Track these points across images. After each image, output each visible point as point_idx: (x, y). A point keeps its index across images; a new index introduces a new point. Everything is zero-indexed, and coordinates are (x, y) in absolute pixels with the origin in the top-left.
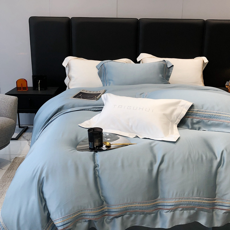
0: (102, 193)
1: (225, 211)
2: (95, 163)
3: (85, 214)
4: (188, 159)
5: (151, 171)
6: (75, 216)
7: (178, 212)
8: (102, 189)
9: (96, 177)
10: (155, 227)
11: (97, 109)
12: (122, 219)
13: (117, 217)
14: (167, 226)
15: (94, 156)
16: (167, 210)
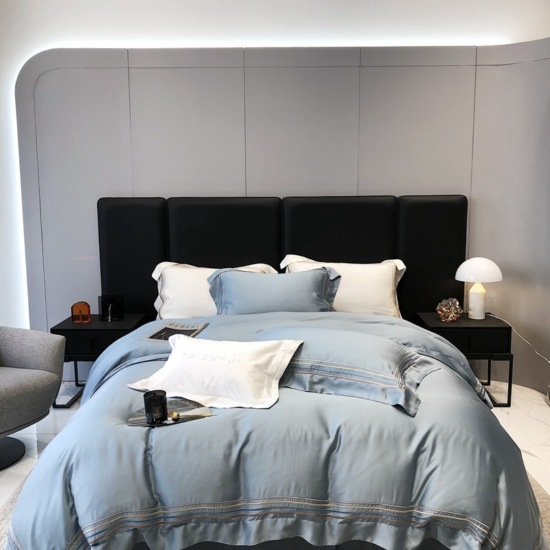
0: (155, 489)
1: (341, 520)
2: (147, 444)
3: (128, 519)
4: (285, 437)
5: (227, 456)
6: (112, 521)
7: (268, 520)
8: (155, 483)
9: (148, 466)
10: (236, 544)
12: (185, 530)
13: (177, 526)
14: (252, 542)
15: (147, 435)
16: (252, 517)
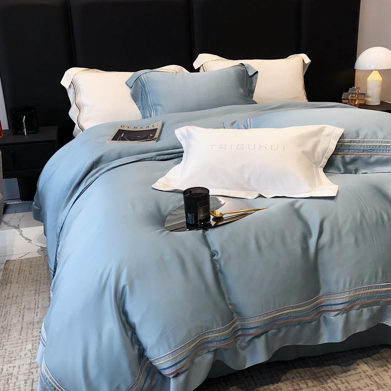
0: (229, 299)
2: (210, 248)
3: (210, 339)
6: (193, 345)
7: (353, 312)
8: (228, 291)
9: (217, 272)
10: (318, 343)
11: (165, 157)
12: (267, 338)
13: (258, 336)
14: (339, 338)
15: (204, 237)
16: (337, 312)
